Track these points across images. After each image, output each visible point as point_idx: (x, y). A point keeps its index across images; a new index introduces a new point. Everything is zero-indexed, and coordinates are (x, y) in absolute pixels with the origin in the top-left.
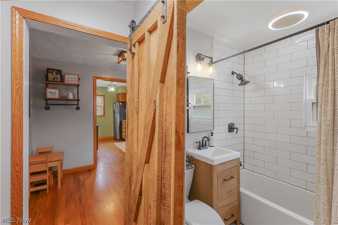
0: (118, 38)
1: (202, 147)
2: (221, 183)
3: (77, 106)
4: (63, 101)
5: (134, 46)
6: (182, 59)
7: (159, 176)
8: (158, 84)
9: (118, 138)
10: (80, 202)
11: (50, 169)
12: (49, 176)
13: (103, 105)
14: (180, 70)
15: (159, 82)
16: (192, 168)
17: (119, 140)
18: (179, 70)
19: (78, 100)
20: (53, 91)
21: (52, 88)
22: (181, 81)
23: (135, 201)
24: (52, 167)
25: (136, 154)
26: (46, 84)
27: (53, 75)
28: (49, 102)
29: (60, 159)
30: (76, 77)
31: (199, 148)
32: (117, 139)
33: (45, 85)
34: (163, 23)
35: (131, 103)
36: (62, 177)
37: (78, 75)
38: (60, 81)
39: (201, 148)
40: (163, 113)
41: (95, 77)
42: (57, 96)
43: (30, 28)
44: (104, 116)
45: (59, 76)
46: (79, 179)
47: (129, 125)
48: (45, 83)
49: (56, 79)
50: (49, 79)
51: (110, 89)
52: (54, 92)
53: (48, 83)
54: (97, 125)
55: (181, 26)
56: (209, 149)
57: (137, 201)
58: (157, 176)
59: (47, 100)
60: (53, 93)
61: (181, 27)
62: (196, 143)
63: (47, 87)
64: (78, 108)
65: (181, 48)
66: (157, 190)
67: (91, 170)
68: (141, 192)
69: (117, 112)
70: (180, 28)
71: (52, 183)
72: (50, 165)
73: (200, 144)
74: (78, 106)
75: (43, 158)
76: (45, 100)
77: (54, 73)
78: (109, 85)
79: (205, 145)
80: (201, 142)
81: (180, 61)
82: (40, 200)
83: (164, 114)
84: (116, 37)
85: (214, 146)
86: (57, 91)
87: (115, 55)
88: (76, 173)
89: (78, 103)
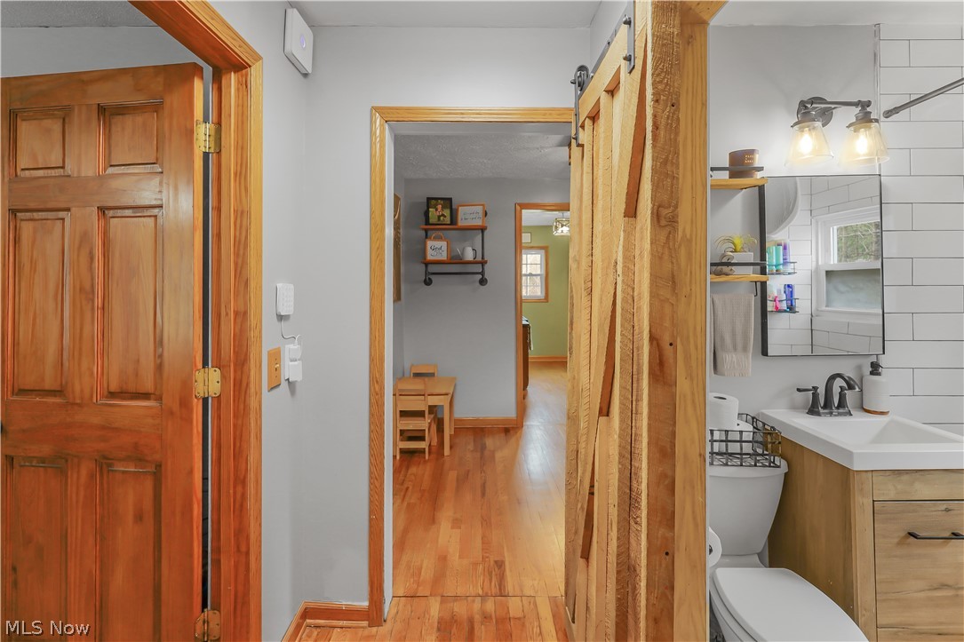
0: (550, 114)
1: (825, 407)
2: (896, 540)
3: (481, 276)
4: (456, 267)
5: (583, 127)
6: (667, 157)
7: (624, 448)
8: (620, 220)
10: (483, 494)
11: (432, 409)
12: (430, 424)
13: (543, 272)
14: (661, 184)
15: (623, 215)
16: (773, 465)
18: (657, 187)
19: (483, 263)
20: (438, 244)
21: (437, 238)
22: (664, 212)
23: (582, 507)
24: (435, 406)
25: (586, 393)
26: (426, 231)
27: (436, 210)
28: (432, 269)
29: (447, 392)
30: (480, 209)
31: (813, 410)
33: (423, 233)
34: (630, 72)
35: (578, 267)
36: (453, 433)
37: (484, 205)
38: (449, 222)
39: (821, 411)
40: (633, 292)
41: (520, 205)
42: (444, 257)
43: (395, 136)
44: (547, 302)
45: (447, 212)
46: (485, 444)
47: (574, 320)
48: (423, 229)
49: (442, 218)
50: (431, 221)
51: (560, 231)
52: (439, 247)
53: (429, 228)
54: (524, 322)
55: (663, 75)
56: (859, 419)
57: (585, 506)
58: (620, 446)
59: (427, 264)
60: (437, 249)
61: (664, 77)
62: (799, 390)
63: (426, 237)
64: (483, 281)
65: (666, 128)
66: (619, 480)
67: (511, 429)
68: (592, 486)
70: (661, 82)
71: (435, 442)
72: (433, 401)
73: (815, 396)
74: (483, 275)
75: (418, 385)
76: (424, 265)
77: (439, 207)
78: (557, 221)
79: (842, 404)
80: (821, 391)
81: (661, 163)
82: (413, 470)
83: (636, 294)
84: (545, 115)
85: (882, 413)
86: (443, 244)
87: (561, 145)
88: (478, 431)
89: (483, 269)
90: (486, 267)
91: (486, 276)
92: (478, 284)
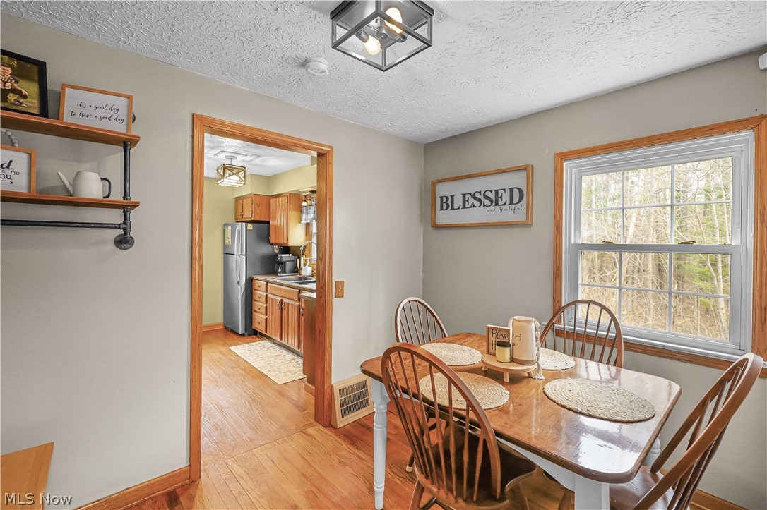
3: (121, 232)
9: (241, 331)
17: (243, 335)
19: (126, 207)
30: (121, 103)
32: (236, 333)
37: (130, 98)
38: (36, 111)
45: (31, 90)
49: (13, 98)
51: (226, 180)
52: (4, 160)
64: (124, 242)
69: (238, 251)
74: (125, 230)
77: (5, 71)
78: (224, 167)
86: (17, 158)
89: (126, 217)
90: (133, 214)
91: (133, 233)
92: (112, 246)
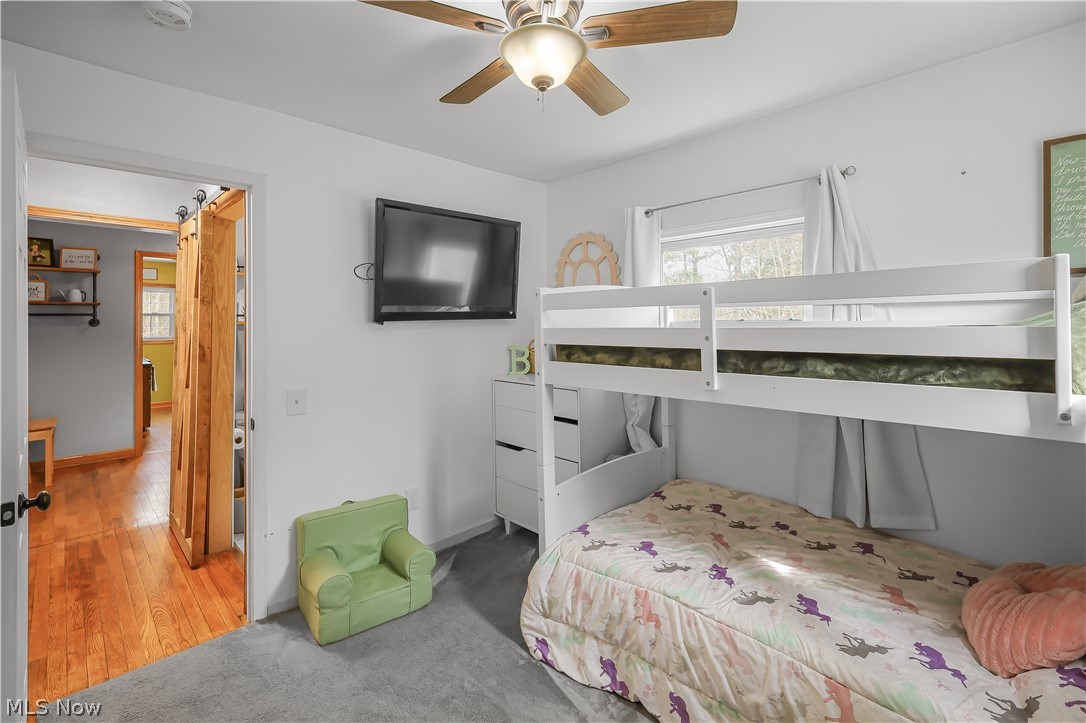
4: (58, 309)
13: (172, 312)
19: (95, 305)
27: (31, 251)
29: (50, 426)
30: (91, 253)
37: (95, 250)
38: (49, 264)
41: (139, 252)
42: (41, 297)
45: (46, 254)
46: (97, 474)
49: (38, 258)
52: (34, 287)
54: (146, 363)
64: (94, 323)
67: (128, 459)
74: (94, 317)
77: (35, 248)
81: (204, 282)
86: (40, 285)
89: (94, 310)
90: (98, 309)
91: (98, 318)
92: (87, 325)
